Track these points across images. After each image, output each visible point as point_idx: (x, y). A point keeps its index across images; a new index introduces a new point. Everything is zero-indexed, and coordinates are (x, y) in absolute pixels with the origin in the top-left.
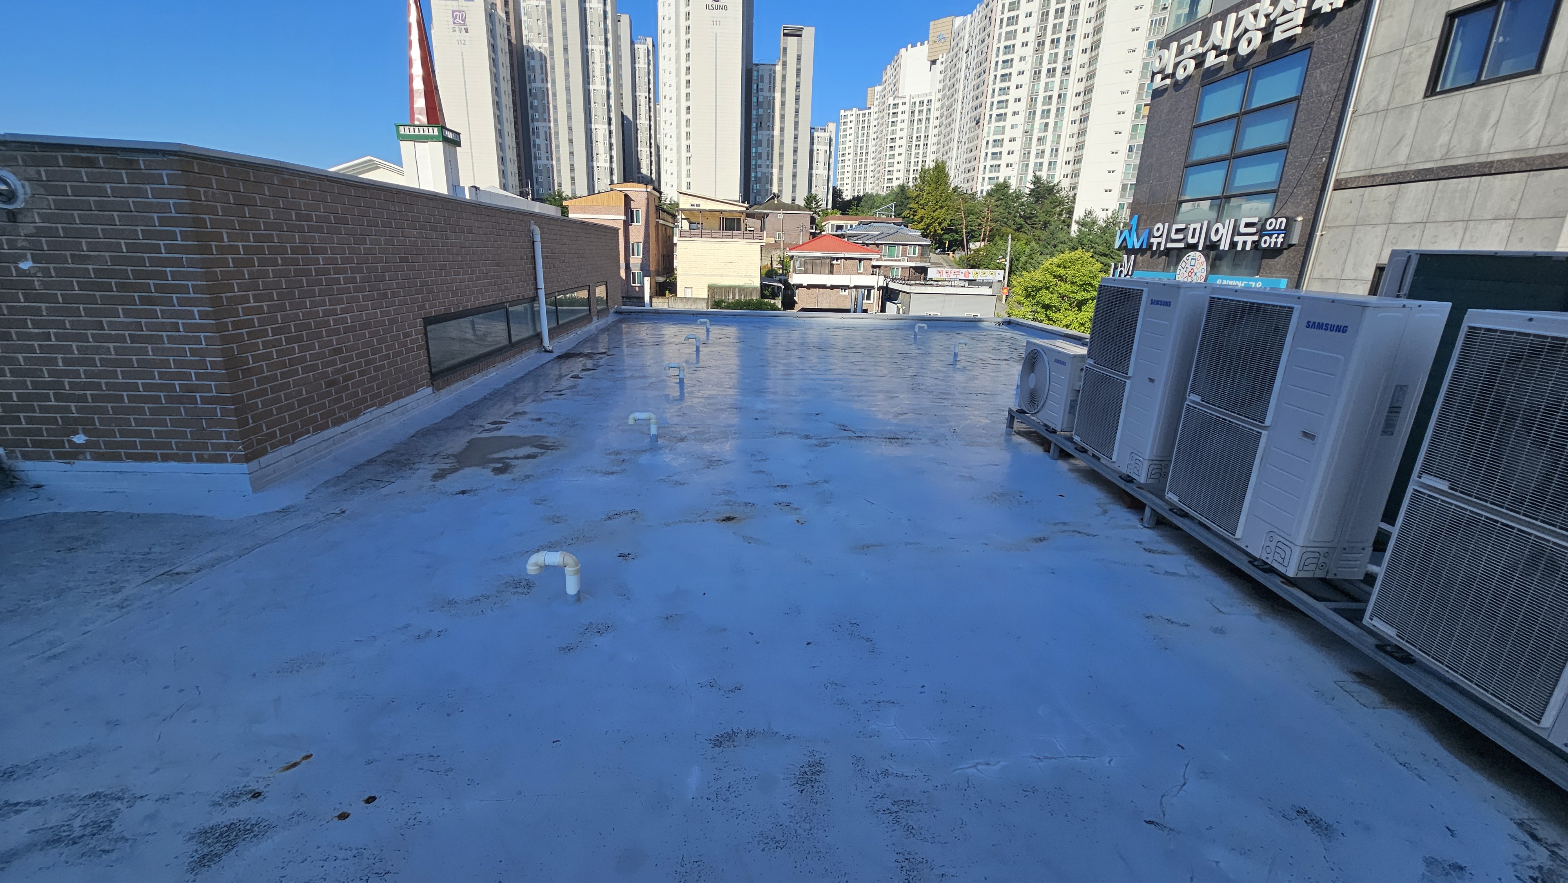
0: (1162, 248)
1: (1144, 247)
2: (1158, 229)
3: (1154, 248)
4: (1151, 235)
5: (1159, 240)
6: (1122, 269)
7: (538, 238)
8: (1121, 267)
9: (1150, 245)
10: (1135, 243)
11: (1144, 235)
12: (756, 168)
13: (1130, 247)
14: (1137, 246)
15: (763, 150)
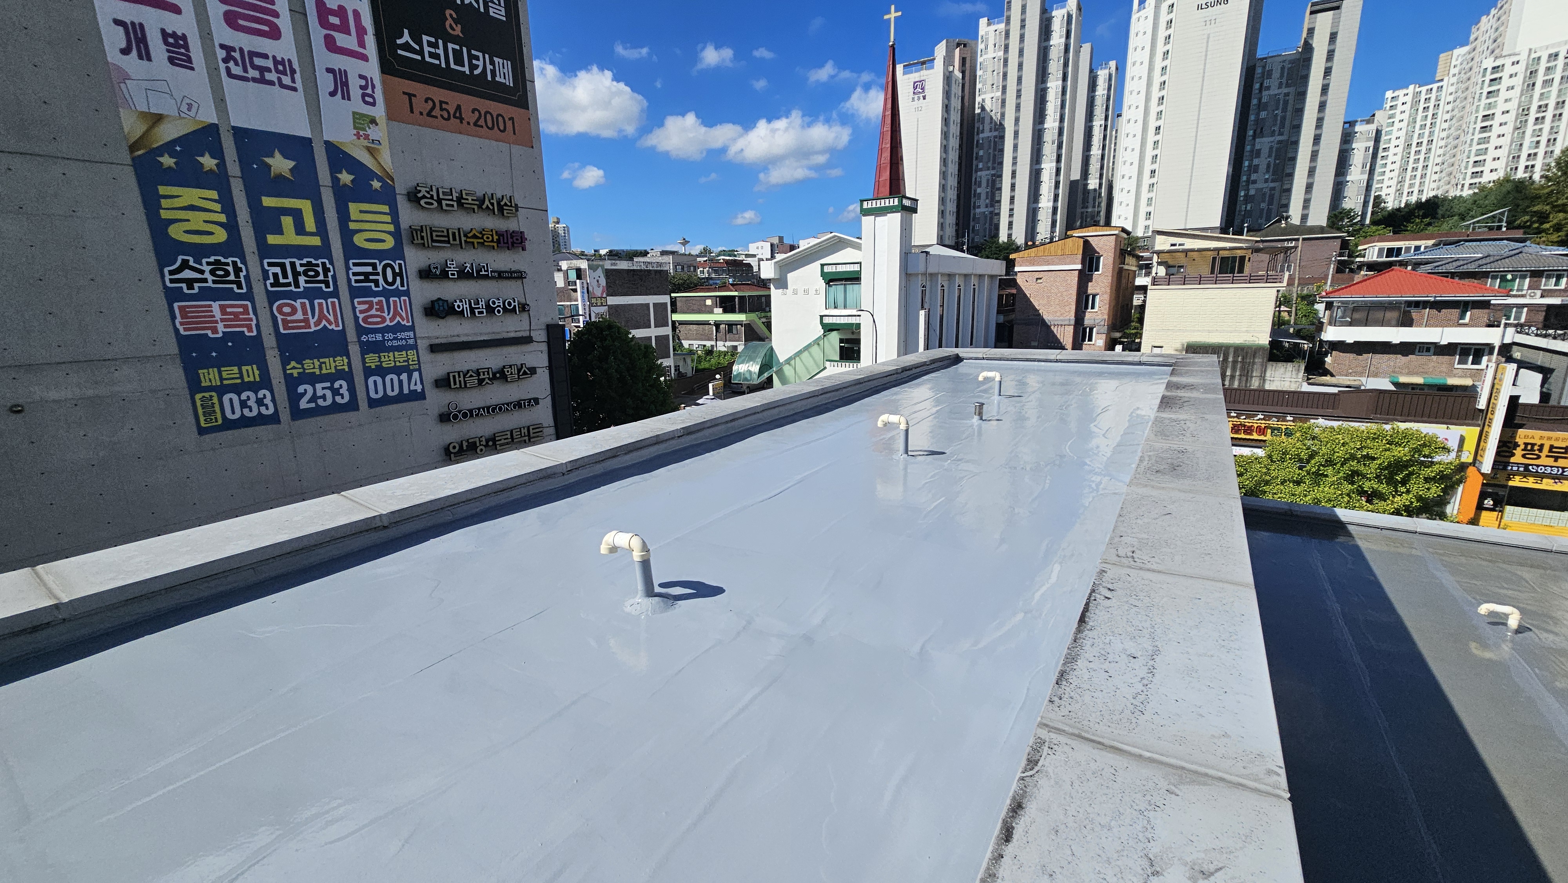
15: (1262, 162)
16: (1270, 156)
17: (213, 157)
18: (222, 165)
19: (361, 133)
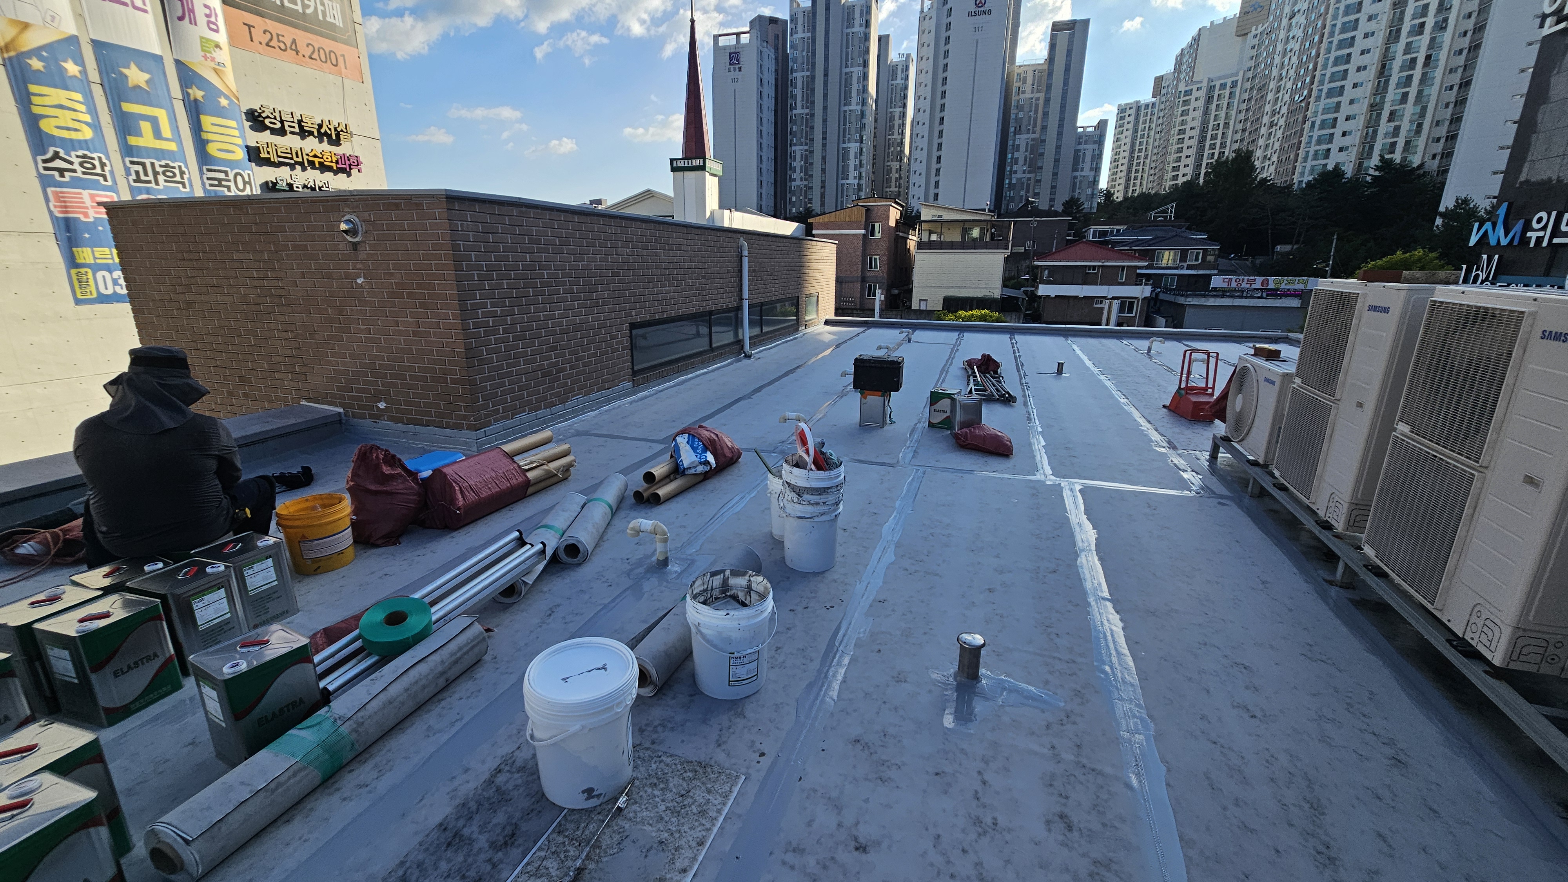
0: (1545, 244)
1: (1516, 243)
2: (1540, 220)
3: (1532, 245)
4: (1528, 227)
5: (1541, 234)
6: (1479, 272)
7: (746, 253)
8: (1477, 270)
9: (1524, 241)
10: (1499, 236)
11: (1518, 227)
12: (1011, 175)
13: (1493, 242)
14: (1504, 242)
15: (1020, 155)
16: (1026, 151)
17: (76, 64)
18: (84, 72)
19: (208, 55)
